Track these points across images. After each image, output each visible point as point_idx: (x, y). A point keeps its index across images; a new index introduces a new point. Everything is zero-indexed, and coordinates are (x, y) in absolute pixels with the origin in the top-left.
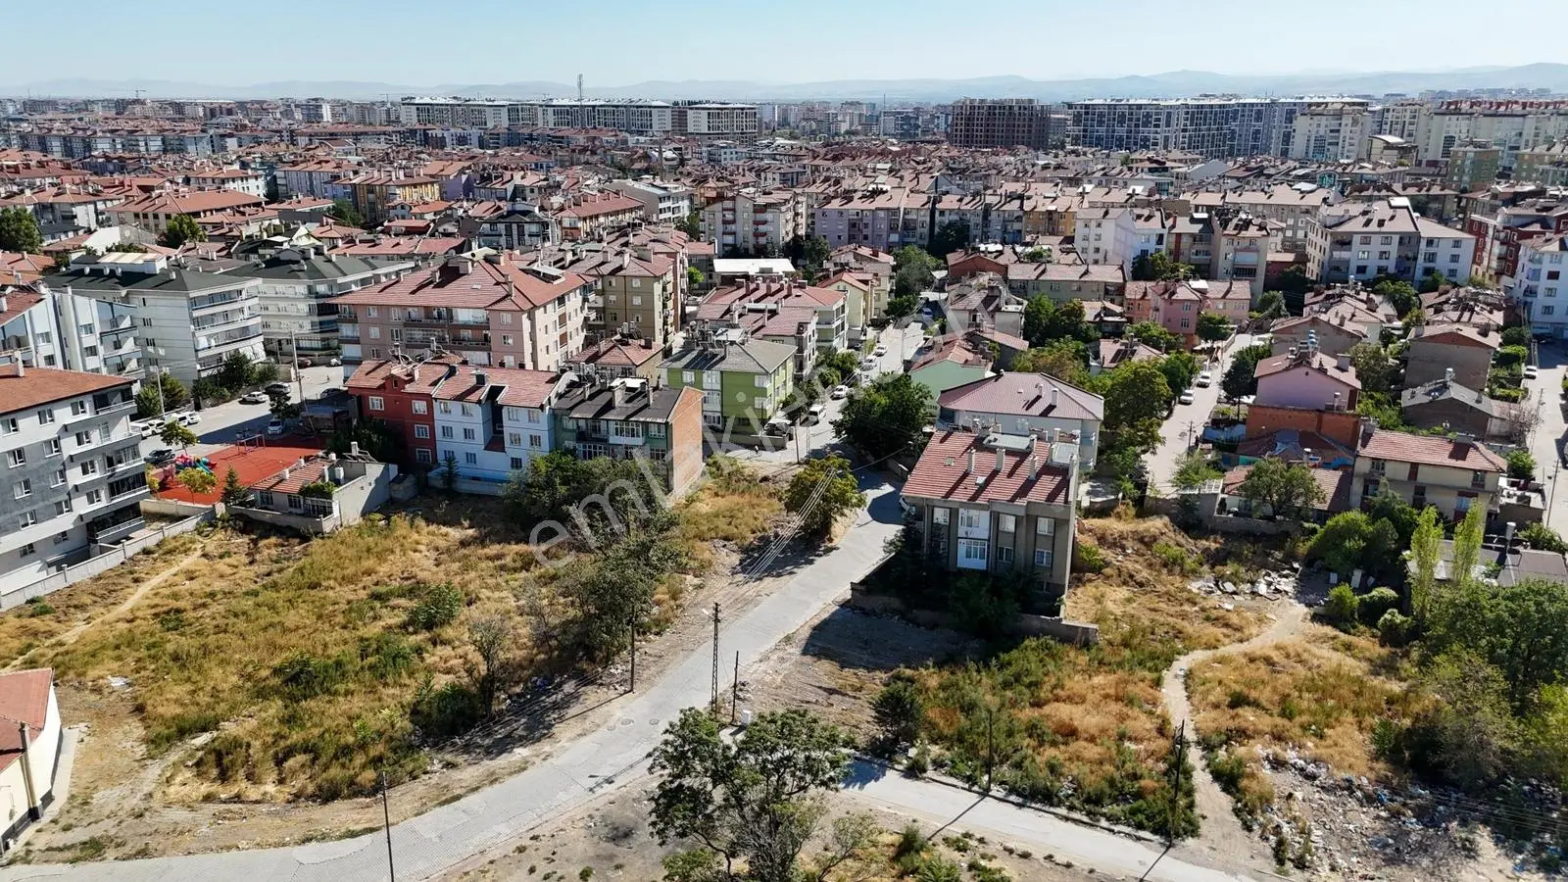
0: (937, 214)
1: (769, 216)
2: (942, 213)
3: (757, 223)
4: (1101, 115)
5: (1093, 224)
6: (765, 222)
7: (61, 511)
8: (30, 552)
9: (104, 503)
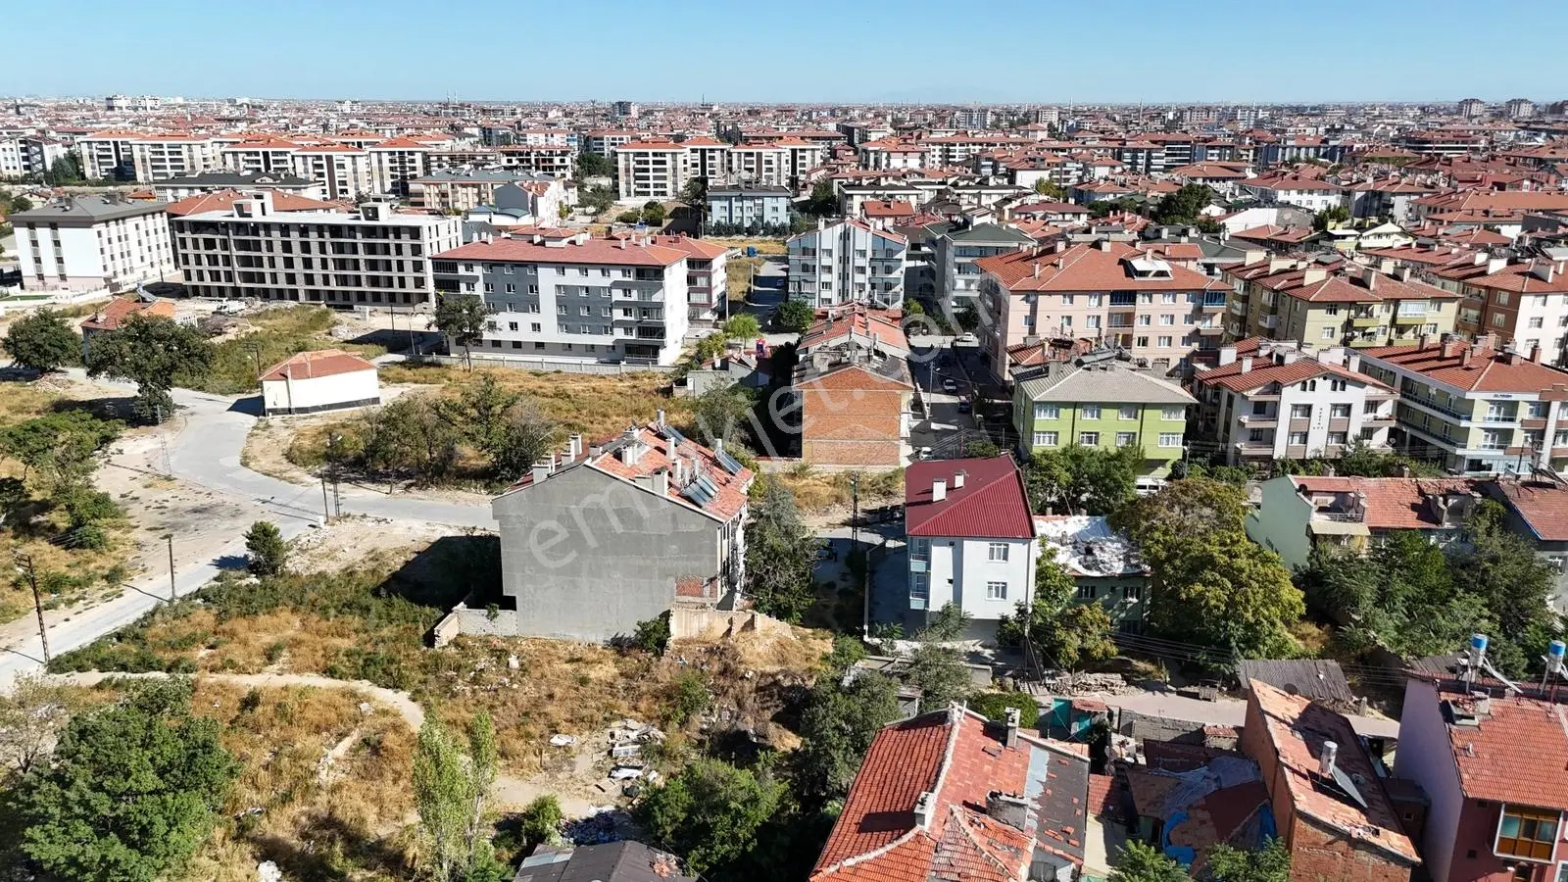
7: (606, 333)
8: (591, 350)
9: (634, 337)
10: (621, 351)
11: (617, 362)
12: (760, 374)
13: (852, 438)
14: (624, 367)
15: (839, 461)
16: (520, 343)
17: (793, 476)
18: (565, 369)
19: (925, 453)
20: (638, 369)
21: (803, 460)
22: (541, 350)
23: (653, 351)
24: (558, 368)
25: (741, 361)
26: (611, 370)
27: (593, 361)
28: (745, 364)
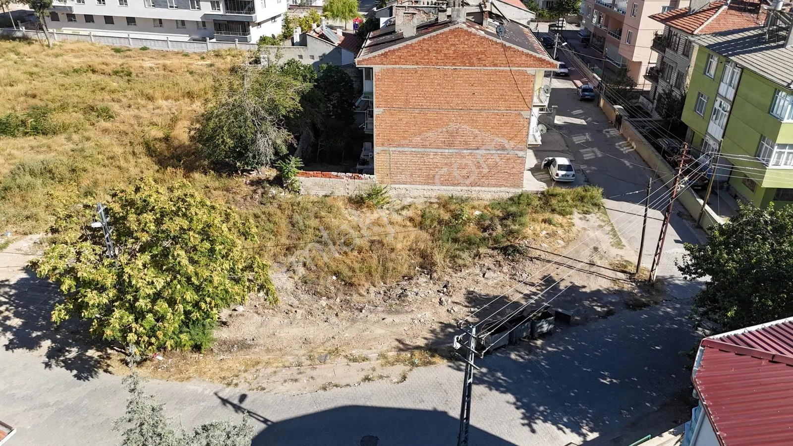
7: (193, 7)
8: (181, 25)
9: (222, 12)
10: (210, 27)
11: (204, 40)
12: (343, 51)
13: (451, 145)
14: (212, 45)
15: (430, 180)
16: (91, 16)
17: (358, 202)
18: (152, 46)
19: (561, 167)
20: (224, 47)
21: (375, 178)
22: (132, 27)
23: (243, 28)
24: (145, 44)
25: (323, 37)
26: (198, 48)
27: (185, 38)
28: (327, 39)
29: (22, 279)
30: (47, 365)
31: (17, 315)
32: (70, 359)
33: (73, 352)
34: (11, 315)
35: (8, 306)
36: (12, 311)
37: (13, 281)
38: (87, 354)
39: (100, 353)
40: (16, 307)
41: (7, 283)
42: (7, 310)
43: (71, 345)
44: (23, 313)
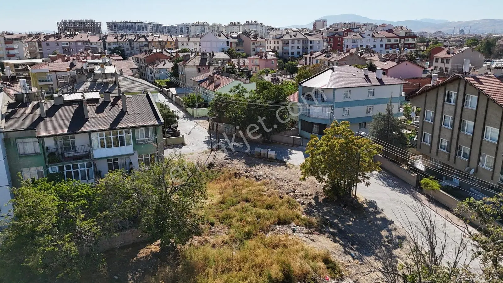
0: (107, 44)
1: (15, 46)
2: (109, 44)
3: (7, 49)
4: (121, 27)
5: (185, 44)
6: (13, 49)
29: (368, 256)
30: (382, 210)
31: (382, 237)
32: (374, 209)
33: (371, 210)
34: (384, 238)
35: (383, 243)
36: (383, 240)
37: (373, 257)
38: (367, 206)
39: (364, 204)
40: (380, 240)
41: (377, 258)
42: (385, 242)
43: (371, 212)
44: (378, 236)
